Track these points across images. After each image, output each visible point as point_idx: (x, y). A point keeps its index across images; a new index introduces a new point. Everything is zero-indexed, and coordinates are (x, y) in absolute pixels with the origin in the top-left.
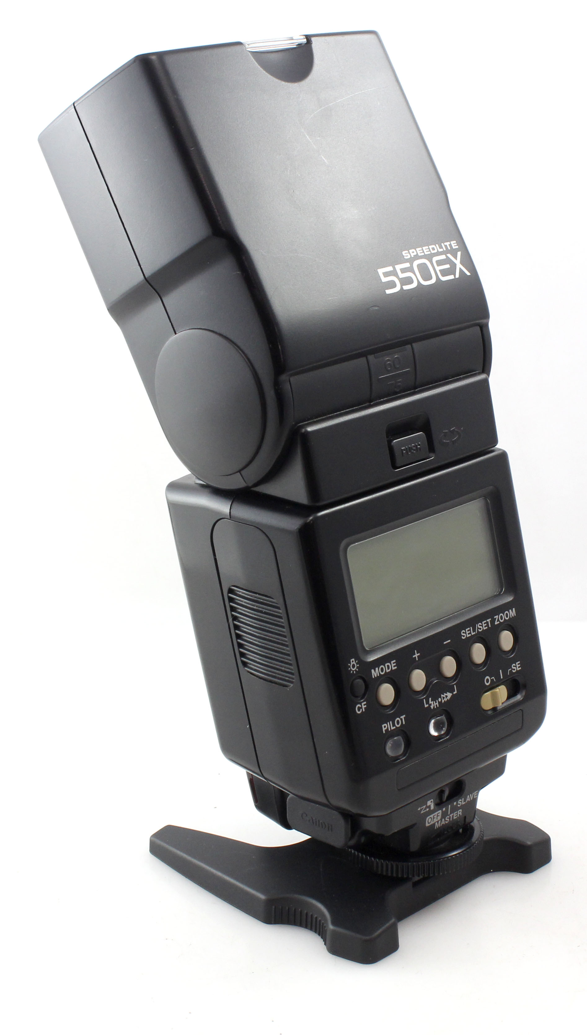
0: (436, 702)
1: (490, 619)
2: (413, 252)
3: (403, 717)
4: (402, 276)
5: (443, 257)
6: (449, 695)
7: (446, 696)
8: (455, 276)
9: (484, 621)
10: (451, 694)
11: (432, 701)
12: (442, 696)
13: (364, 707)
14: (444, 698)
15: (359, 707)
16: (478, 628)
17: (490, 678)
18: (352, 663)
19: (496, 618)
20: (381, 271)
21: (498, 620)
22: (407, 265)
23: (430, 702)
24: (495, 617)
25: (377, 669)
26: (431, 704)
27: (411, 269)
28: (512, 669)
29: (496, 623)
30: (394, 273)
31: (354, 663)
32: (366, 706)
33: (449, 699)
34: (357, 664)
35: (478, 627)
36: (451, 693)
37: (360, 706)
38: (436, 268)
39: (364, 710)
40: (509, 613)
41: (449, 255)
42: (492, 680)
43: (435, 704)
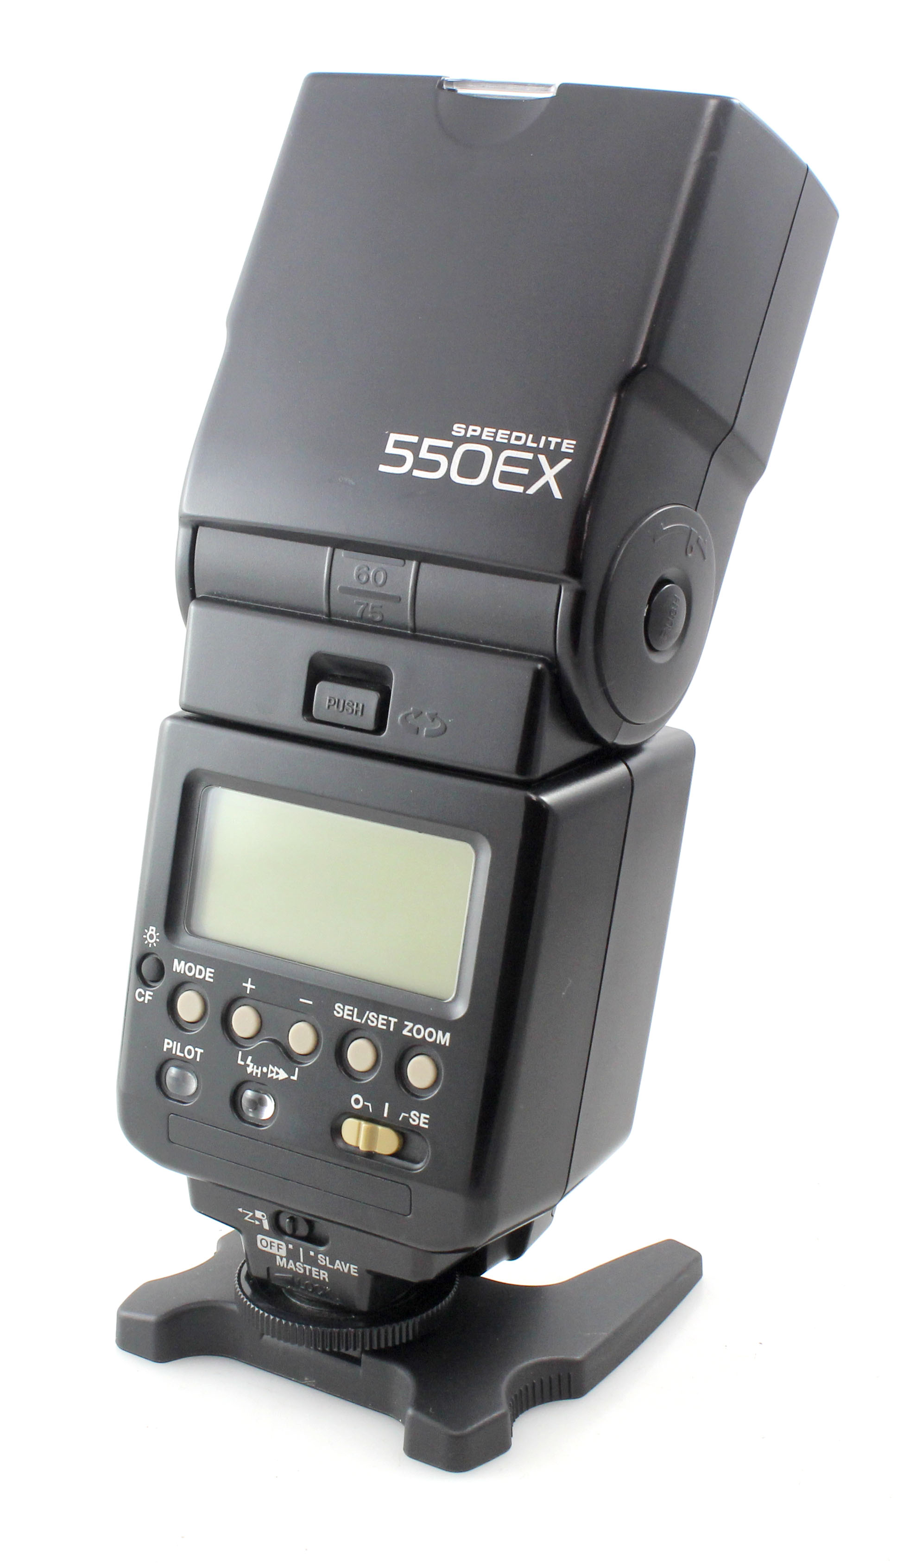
0: (257, 1068)
1: (396, 1020)
2: (474, 430)
3: (200, 1051)
4: (424, 454)
5: (529, 456)
6: (283, 1075)
7: (277, 1073)
8: (525, 490)
9: (385, 1015)
10: (286, 1076)
11: (251, 1062)
12: (271, 1067)
13: (147, 997)
14: (272, 1072)
15: (140, 993)
16: (368, 1018)
17: (364, 1102)
18: (150, 932)
19: (407, 1026)
20: (393, 437)
21: (411, 1031)
22: (449, 444)
23: (248, 1062)
24: (406, 1023)
25: (183, 963)
26: (248, 1066)
27: (449, 453)
28: (410, 1117)
29: (405, 1032)
30: (415, 448)
31: (153, 933)
32: (151, 998)
33: (279, 1079)
34: (157, 937)
35: (368, 1016)
36: (287, 1074)
37: (143, 993)
38: (498, 465)
39: (146, 1002)
40: (437, 1033)
41: (542, 458)
42: (365, 1107)
43: (255, 1071)
